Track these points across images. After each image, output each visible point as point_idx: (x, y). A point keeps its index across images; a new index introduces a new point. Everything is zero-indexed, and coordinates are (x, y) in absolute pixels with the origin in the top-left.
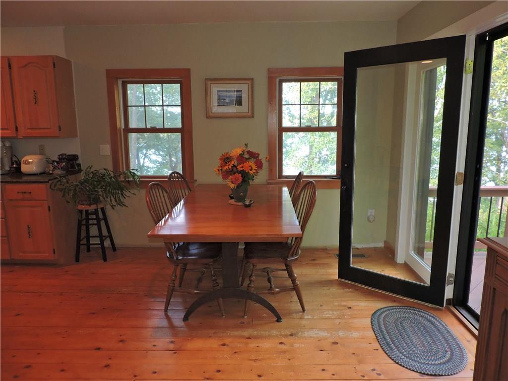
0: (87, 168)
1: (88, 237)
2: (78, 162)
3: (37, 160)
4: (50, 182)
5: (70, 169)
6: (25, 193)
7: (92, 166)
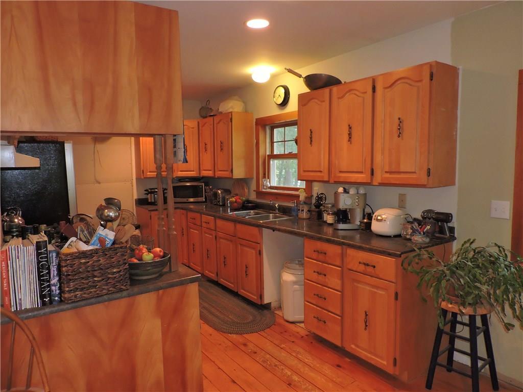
0: (465, 242)
1: (451, 350)
2: (450, 225)
3: (393, 216)
4: (402, 256)
5: (437, 235)
6: (368, 265)
7: (474, 240)
